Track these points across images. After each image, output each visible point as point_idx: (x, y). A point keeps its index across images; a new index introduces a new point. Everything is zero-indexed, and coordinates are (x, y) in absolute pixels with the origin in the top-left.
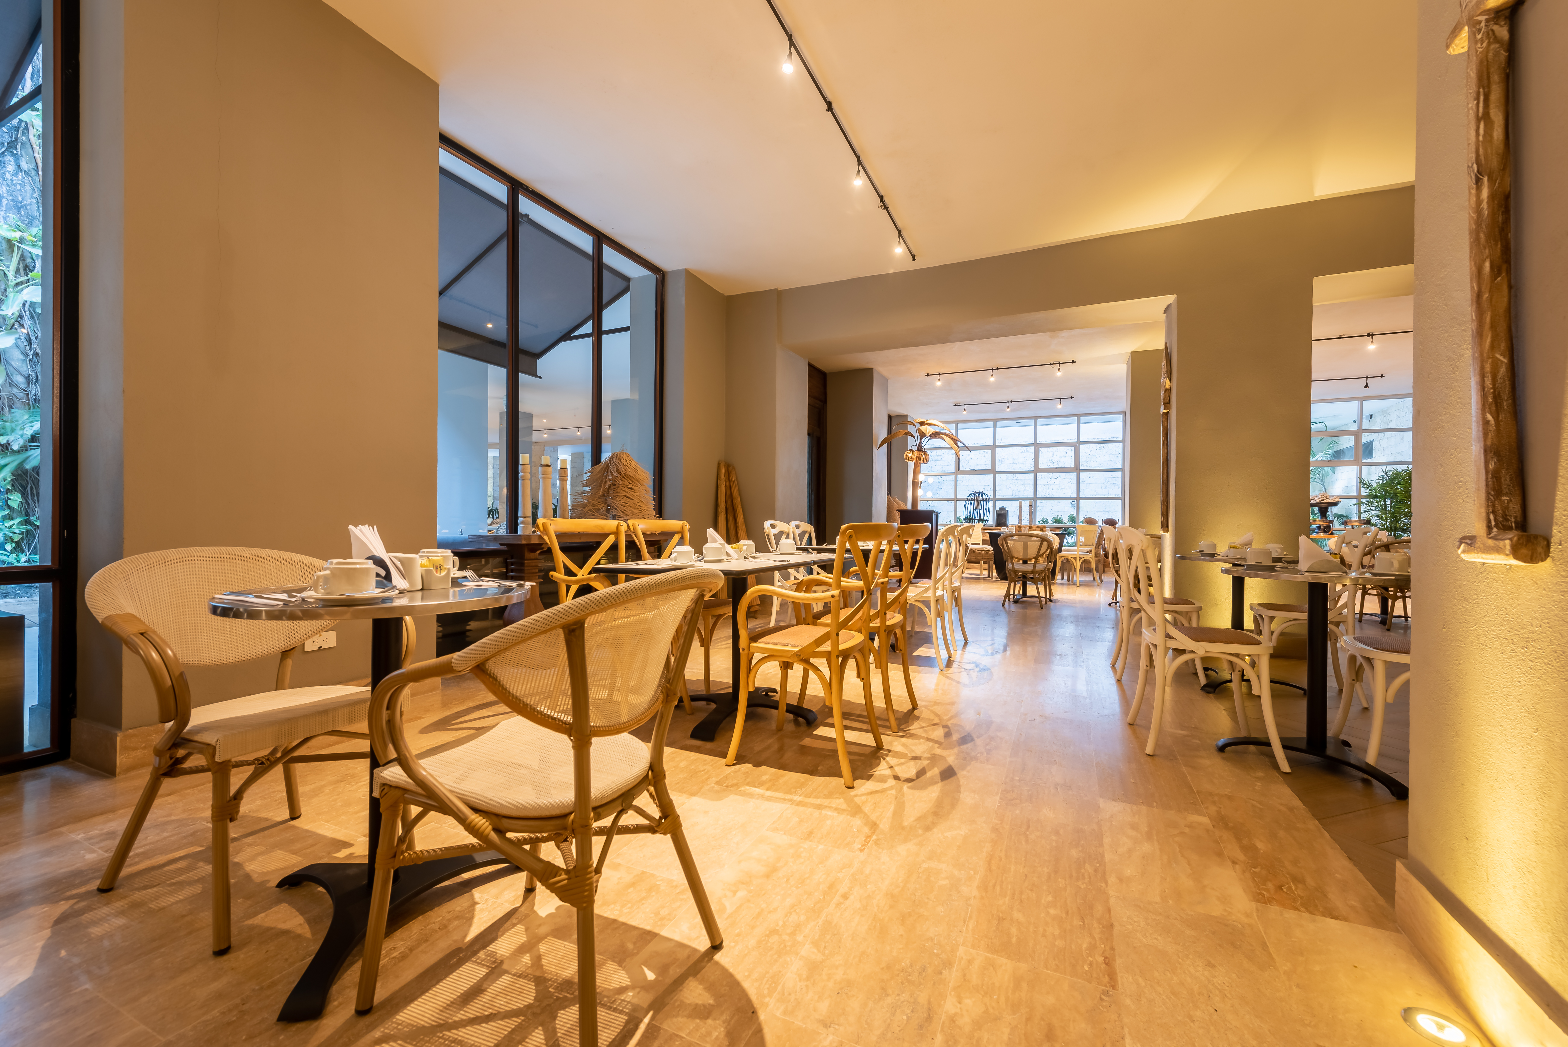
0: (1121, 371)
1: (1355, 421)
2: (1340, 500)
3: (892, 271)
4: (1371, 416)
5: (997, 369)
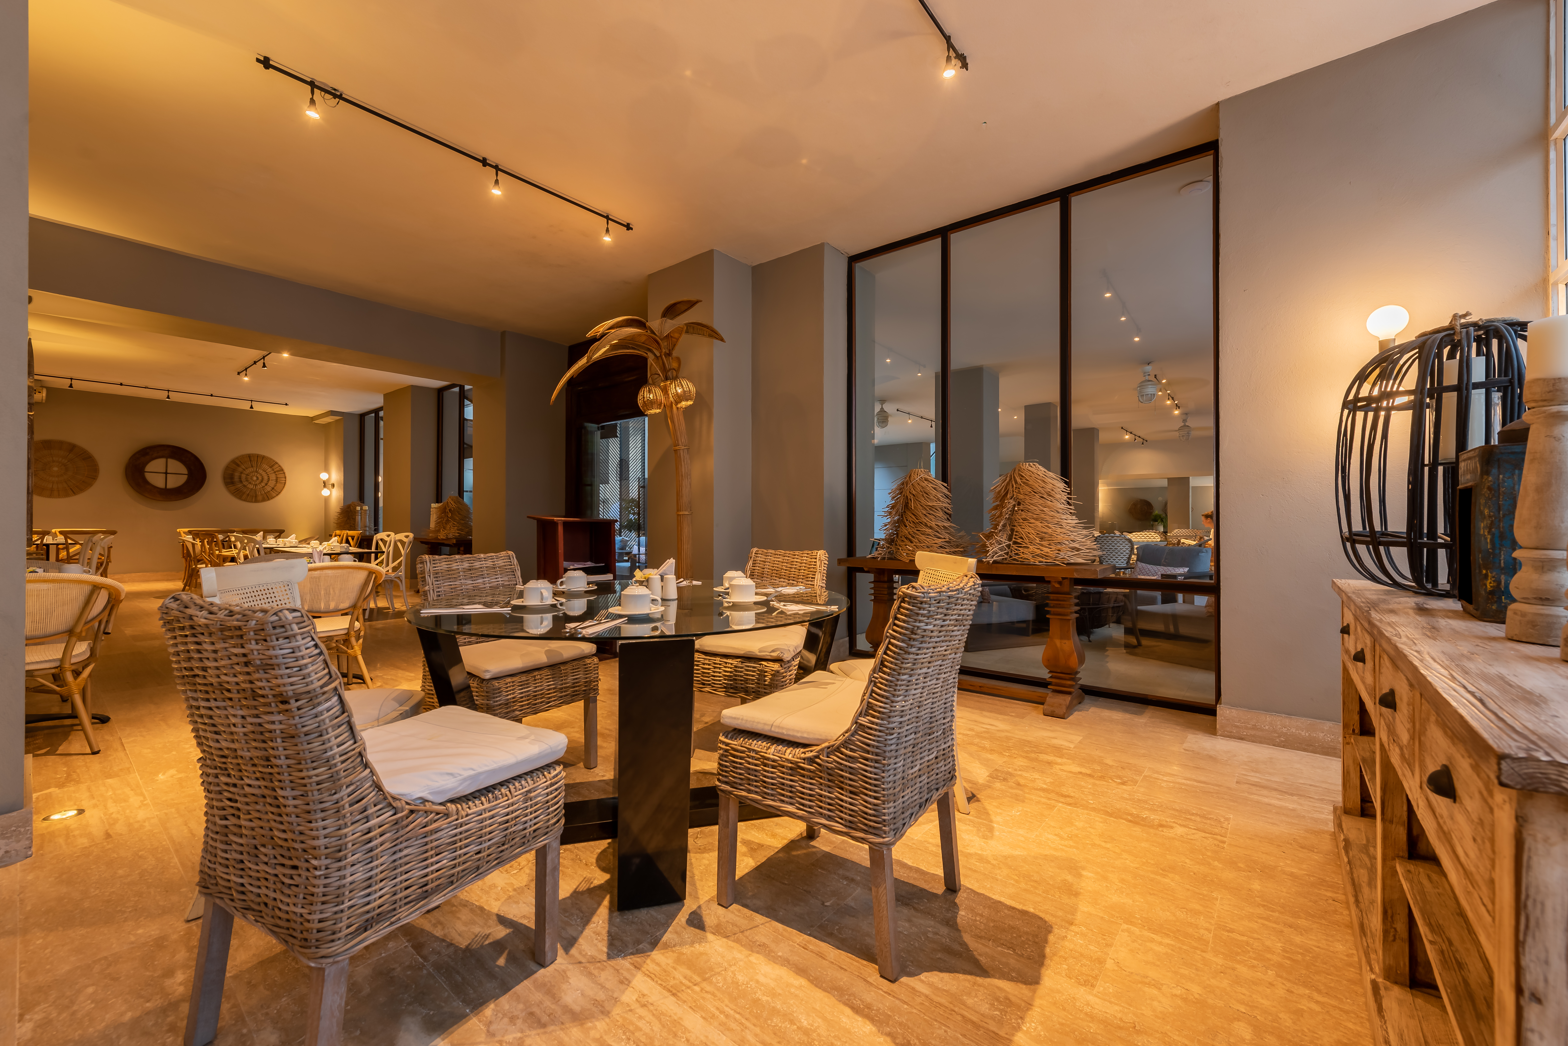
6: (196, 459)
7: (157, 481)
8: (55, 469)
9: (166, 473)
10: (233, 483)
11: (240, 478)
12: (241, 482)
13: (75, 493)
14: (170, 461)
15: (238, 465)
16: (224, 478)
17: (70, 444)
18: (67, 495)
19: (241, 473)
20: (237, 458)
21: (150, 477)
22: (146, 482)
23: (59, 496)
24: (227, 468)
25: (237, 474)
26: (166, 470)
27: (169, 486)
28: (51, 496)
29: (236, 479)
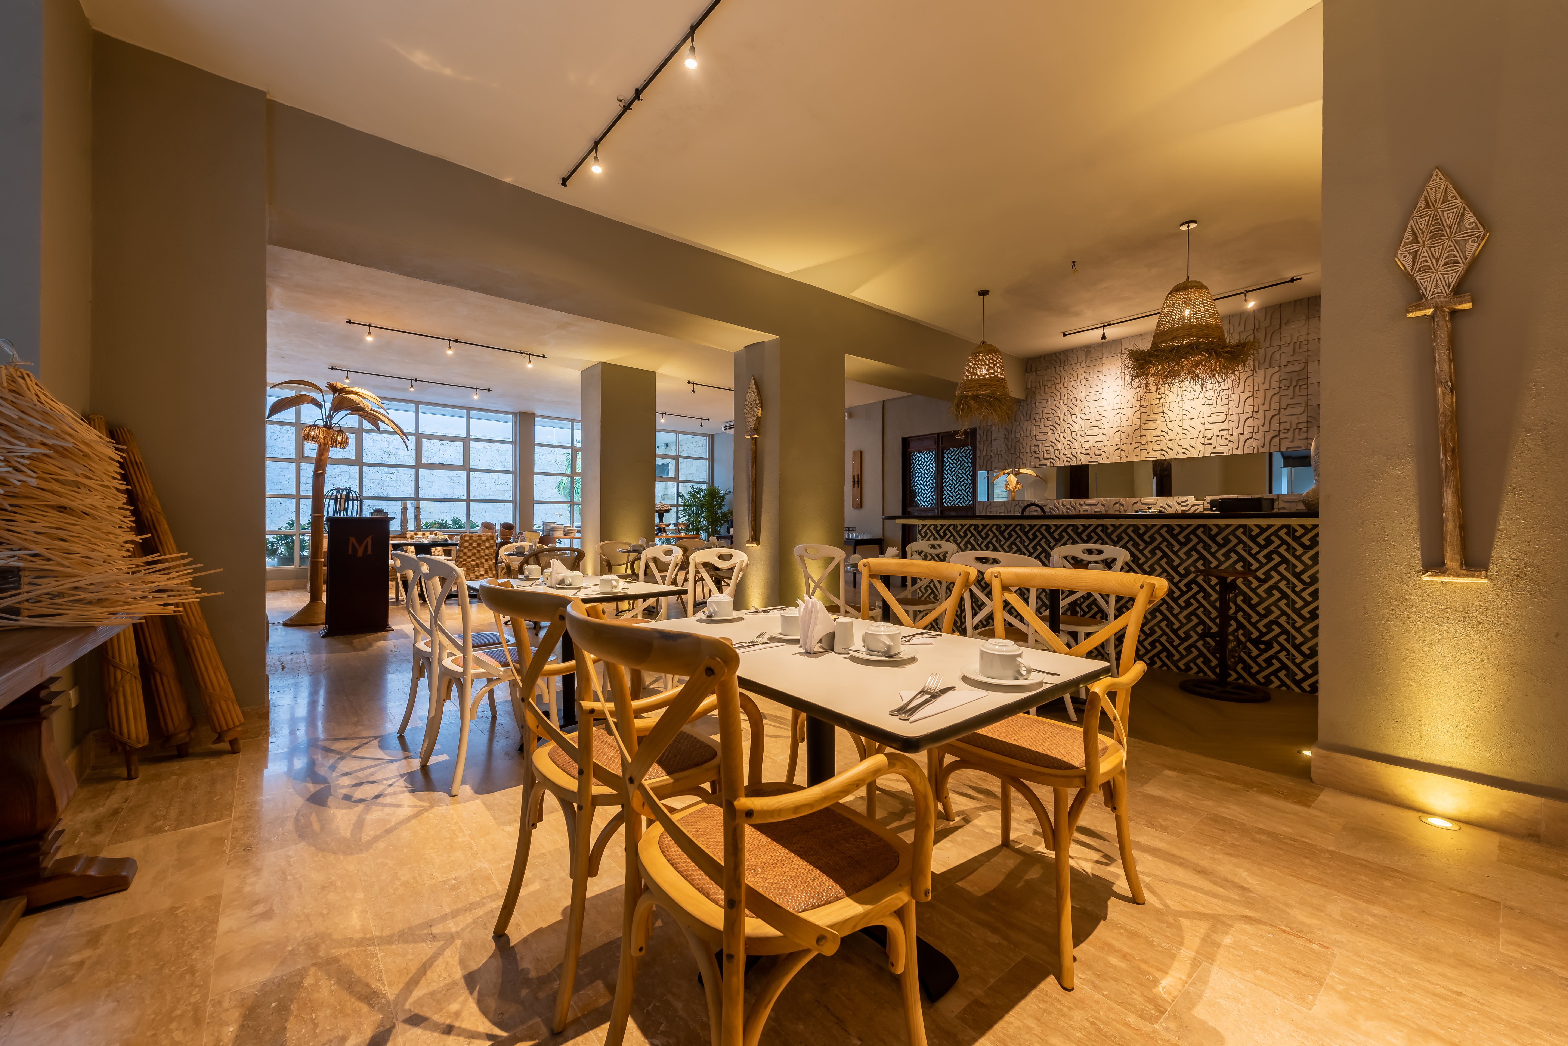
0: (574, 376)
1: (658, 447)
2: (670, 508)
3: (508, 180)
4: (667, 445)
5: (457, 341)
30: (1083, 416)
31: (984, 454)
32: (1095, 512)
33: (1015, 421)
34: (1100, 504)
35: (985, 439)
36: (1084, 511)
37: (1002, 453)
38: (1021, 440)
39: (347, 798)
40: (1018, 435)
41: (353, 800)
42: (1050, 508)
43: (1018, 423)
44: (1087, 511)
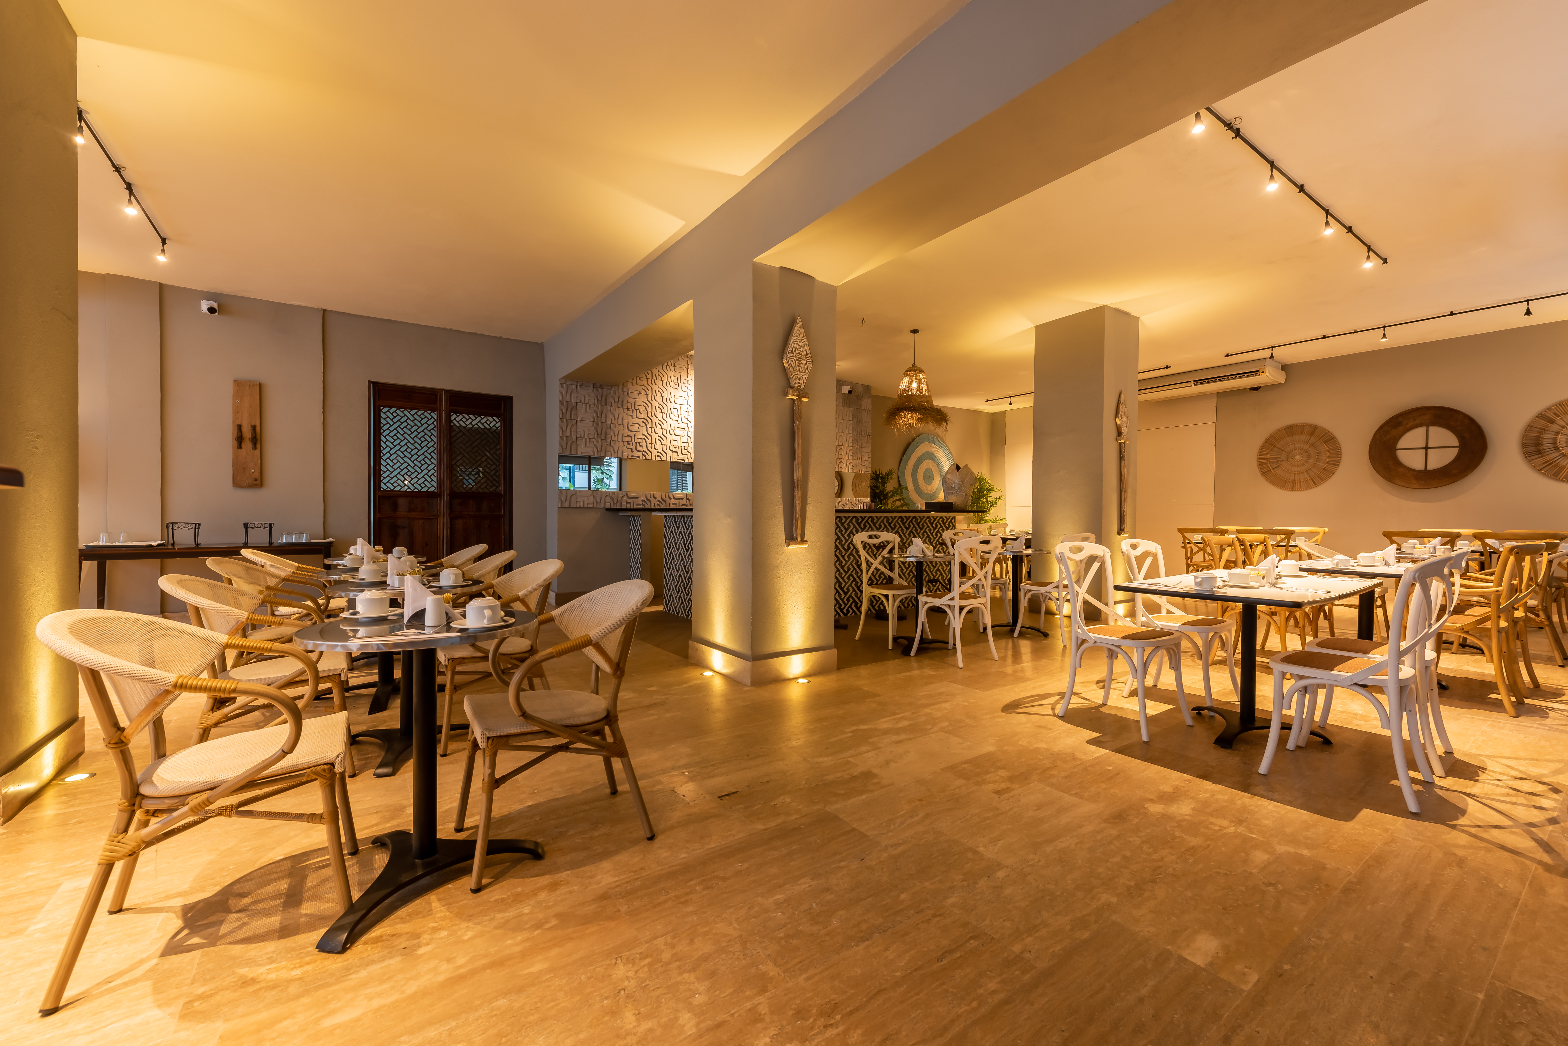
6: (1472, 421)
7: (1412, 460)
8: (1298, 457)
9: (1426, 448)
10: (1539, 452)
11: (1555, 442)
12: (1557, 448)
13: (1316, 485)
14: (1433, 430)
15: (1551, 421)
16: (1524, 446)
17: (1311, 425)
18: (1308, 488)
19: (1558, 433)
20: (1549, 409)
21: (1402, 456)
22: (1398, 463)
23: (1300, 489)
24: (1529, 427)
25: (1548, 437)
26: (1427, 443)
27: (1431, 466)
28: (1293, 489)
29: (1547, 444)
30: (672, 416)
31: (568, 434)
32: (683, 505)
33: (606, 405)
34: (685, 499)
35: (568, 416)
36: (673, 504)
37: (591, 437)
38: (612, 427)
39: (1556, 791)
40: (609, 421)
41: (1550, 787)
42: (642, 500)
43: (609, 408)
44: (675, 504)
